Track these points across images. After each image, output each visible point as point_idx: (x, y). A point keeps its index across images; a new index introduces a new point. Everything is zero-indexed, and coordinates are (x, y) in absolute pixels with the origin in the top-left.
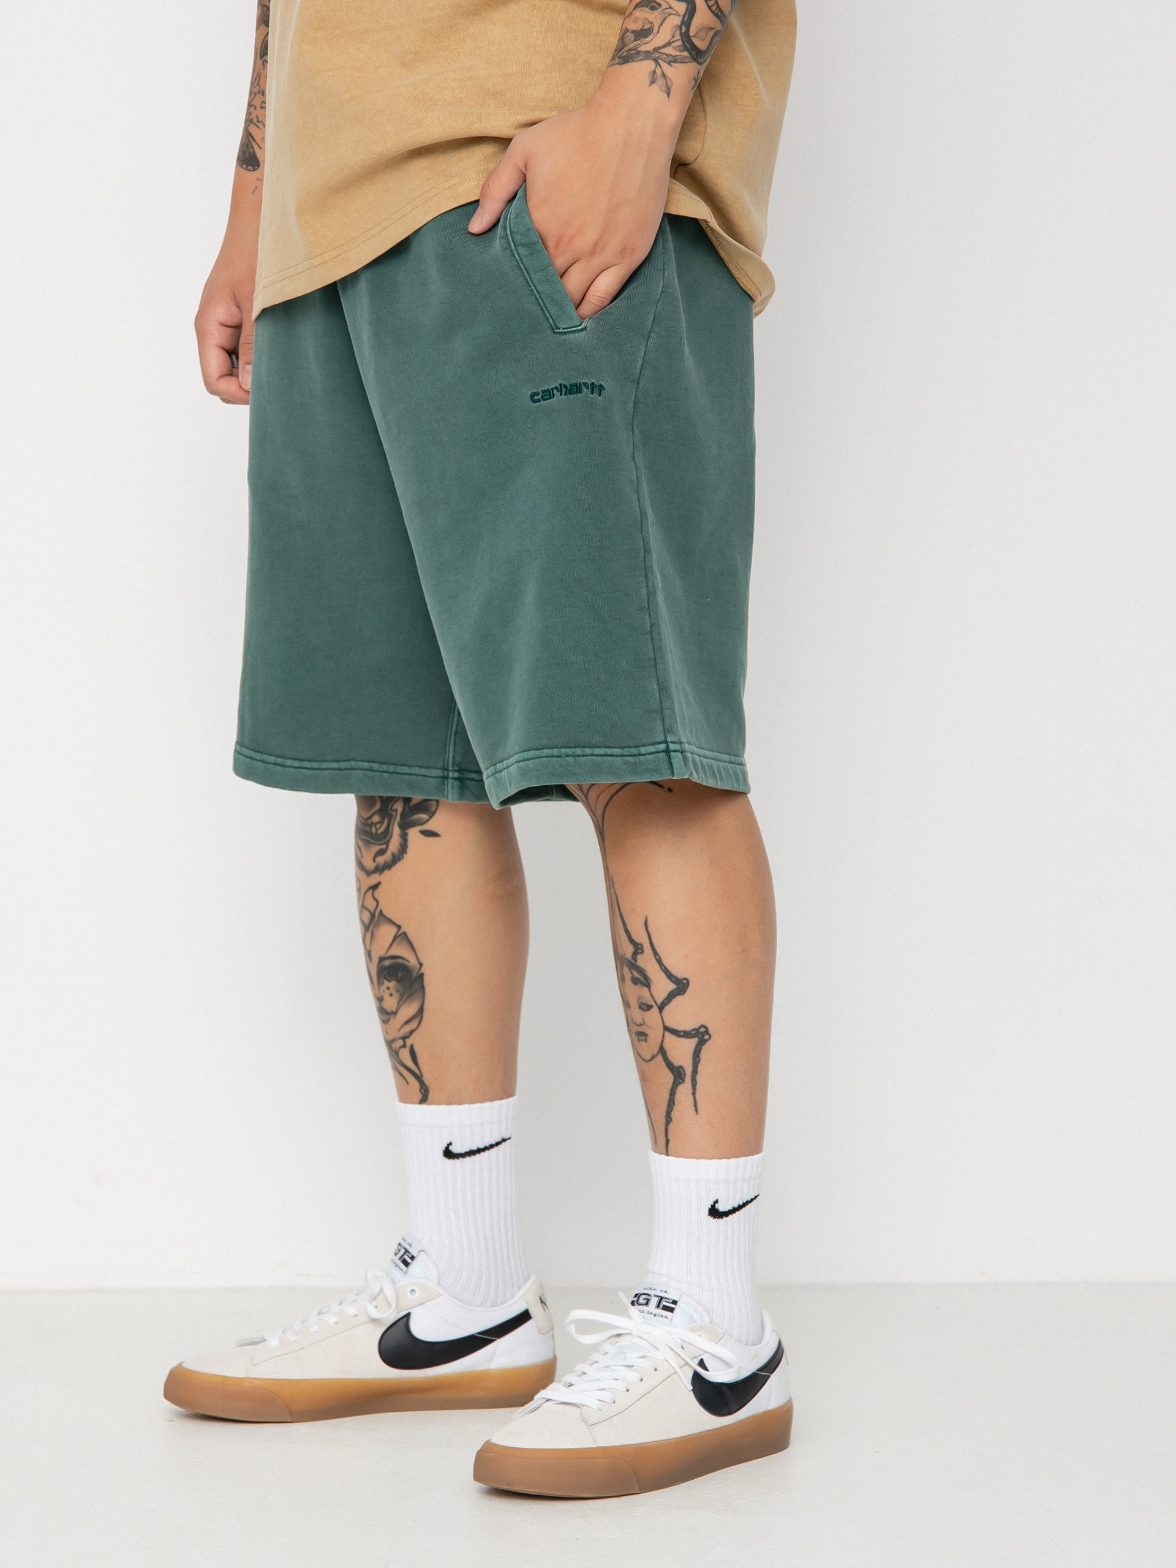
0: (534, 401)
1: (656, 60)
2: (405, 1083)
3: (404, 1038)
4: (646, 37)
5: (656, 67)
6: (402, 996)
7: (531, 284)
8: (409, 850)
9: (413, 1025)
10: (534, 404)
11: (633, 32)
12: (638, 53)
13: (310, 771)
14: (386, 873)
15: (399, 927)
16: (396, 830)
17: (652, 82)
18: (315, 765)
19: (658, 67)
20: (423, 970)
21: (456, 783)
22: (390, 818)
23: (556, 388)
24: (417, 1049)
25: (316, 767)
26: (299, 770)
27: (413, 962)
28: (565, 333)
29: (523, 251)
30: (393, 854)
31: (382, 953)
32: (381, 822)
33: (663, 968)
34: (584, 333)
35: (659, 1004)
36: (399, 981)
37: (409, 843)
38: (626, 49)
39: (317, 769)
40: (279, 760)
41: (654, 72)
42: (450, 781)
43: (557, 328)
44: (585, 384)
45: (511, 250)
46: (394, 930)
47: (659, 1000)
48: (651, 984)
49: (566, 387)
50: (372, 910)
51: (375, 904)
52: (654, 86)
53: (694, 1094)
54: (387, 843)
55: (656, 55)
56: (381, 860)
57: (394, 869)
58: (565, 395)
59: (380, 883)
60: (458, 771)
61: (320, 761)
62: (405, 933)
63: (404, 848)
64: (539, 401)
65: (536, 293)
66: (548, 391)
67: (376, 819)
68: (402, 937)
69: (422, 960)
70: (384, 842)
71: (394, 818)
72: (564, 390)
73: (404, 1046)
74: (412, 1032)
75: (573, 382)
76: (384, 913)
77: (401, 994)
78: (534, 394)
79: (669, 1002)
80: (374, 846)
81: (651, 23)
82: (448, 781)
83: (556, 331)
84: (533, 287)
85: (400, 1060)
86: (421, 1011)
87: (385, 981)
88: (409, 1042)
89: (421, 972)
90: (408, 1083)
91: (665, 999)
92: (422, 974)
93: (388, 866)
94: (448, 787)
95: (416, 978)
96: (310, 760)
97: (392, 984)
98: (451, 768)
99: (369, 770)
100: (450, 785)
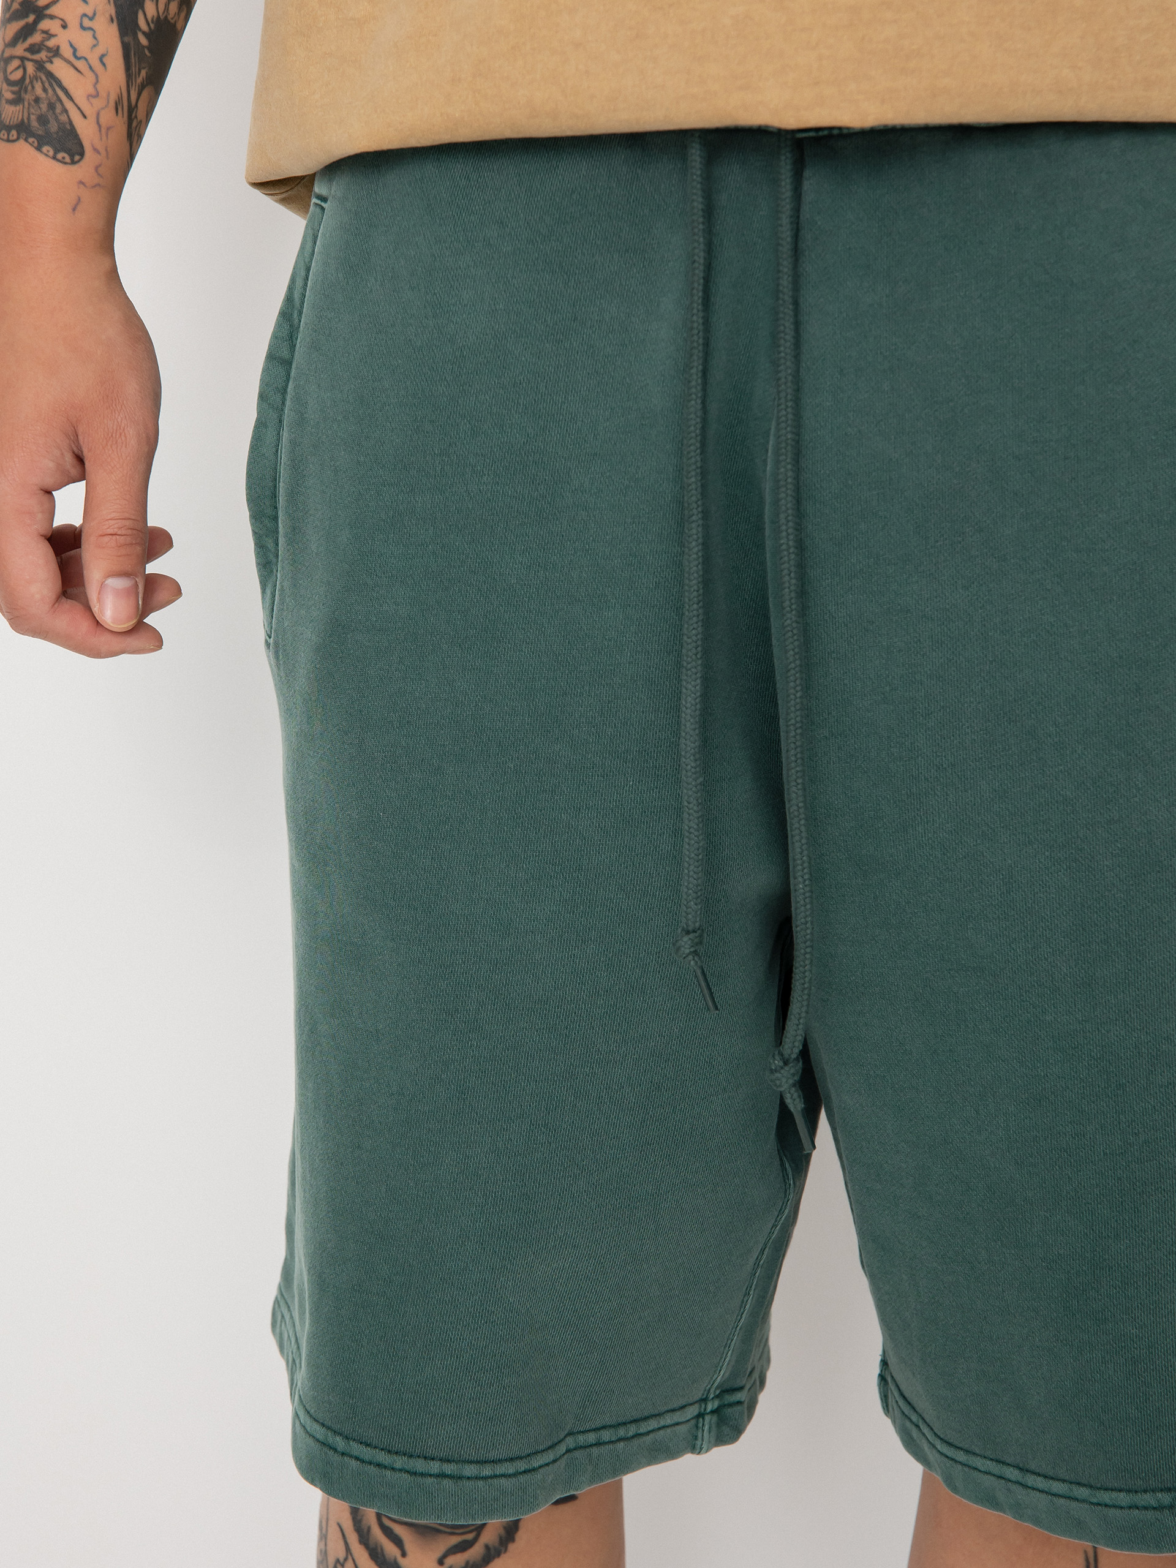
21: (715, 1418)
40: (449, 1469)
42: (707, 1418)
82: (703, 1419)
94: (703, 1431)
99: (595, 1445)
100: (706, 1428)
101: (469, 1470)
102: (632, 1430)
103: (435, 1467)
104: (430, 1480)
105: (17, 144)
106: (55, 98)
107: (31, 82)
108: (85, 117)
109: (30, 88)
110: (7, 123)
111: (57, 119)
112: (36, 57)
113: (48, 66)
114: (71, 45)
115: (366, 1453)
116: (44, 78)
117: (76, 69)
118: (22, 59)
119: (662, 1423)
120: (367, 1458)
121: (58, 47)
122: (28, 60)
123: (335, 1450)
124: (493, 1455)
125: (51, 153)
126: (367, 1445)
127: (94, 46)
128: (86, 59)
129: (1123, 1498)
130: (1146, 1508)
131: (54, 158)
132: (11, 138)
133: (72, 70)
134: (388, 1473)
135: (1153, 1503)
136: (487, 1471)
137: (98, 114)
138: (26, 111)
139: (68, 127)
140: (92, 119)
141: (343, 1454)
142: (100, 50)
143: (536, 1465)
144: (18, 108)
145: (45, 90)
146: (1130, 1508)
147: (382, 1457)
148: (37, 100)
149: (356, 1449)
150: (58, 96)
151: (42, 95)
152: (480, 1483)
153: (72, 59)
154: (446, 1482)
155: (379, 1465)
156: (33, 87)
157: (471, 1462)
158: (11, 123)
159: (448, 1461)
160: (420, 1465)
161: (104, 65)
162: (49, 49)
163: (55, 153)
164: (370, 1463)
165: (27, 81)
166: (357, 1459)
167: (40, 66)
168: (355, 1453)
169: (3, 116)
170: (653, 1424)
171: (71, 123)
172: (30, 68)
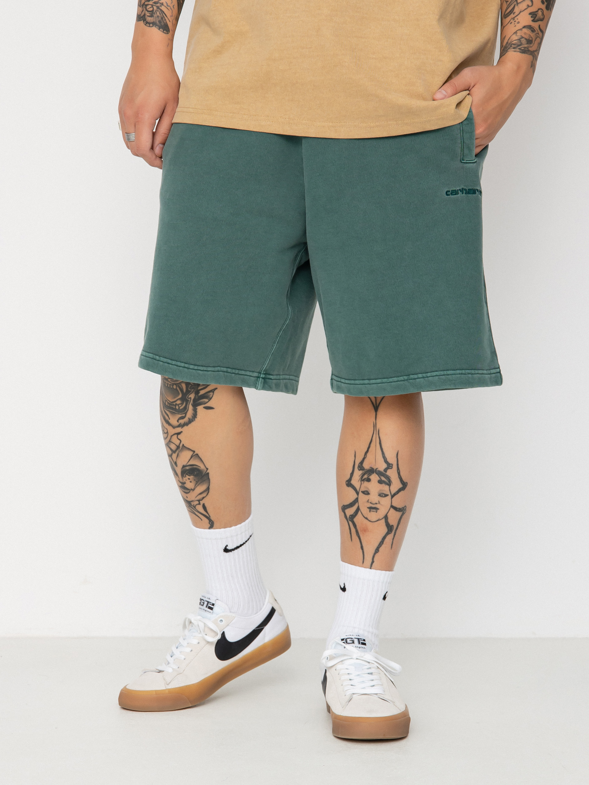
0: (447, 195)
1: (533, 57)
2: (200, 520)
3: (199, 501)
4: (531, 44)
6: (197, 482)
7: (462, 138)
8: (198, 416)
9: (204, 495)
10: (447, 197)
11: (526, 39)
12: (529, 50)
13: (202, 372)
14: (185, 427)
15: (194, 452)
16: (191, 408)
17: (531, 66)
18: (205, 368)
20: (208, 471)
21: (263, 380)
22: (187, 402)
23: (460, 190)
24: (206, 505)
25: (205, 370)
26: (196, 371)
27: (202, 467)
28: (467, 163)
30: (189, 418)
31: (185, 464)
32: (182, 404)
33: (400, 477)
34: (475, 164)
35: (392, 494)
36: (195, 476)
37: (198, 413)
39: (206, 371)
40: (186, 365)
41: (532, 62)
42: (261, 379)
44: (477, 190)
46: (191, 453)
47: (393, 493)
48: (392, 485)
50: (178, 445)
51: (179, 441)
53: (393, 539)
54: (186, 414)
55: (534, 54)
56: (182, 421)
57: (190, 425)
59: (182, 432)
60: (264, 374)
61: (207, 367)
62: (197, 454)
63: (195, 416)
64: (449, 195)
65: (462, 143)
66: (455, 190)
67: (179, 402)
68: (195, 455)
69: (207, 467)
70: (184, 413)
71: (189, 401)
72: (464, 191)
73: (199, 504)
74: (203, 498)
76: (185, 445)
77: (196, 482)
79: (397, 494)
80: (178, 415)
82: (259, 379)
83: (462, 161)
84: (462, 140)
85: (196, 509)
86: (208, 489)
87: (187, 476)
88: (202, 502)
89: (207, 472)
90: (202, 520)
91: (396, 492)
92: (208, 473)
93: (186, 424)
94: (259, 382)
95: (204, 475)
96: (202, 366)
97: (192, 477)
98: (262, 373)
99: (226, 372)
100: (260, 382)
101: (192, 367)
102: (237, 371)
103: (183, 365)
104: (181, 368)
105: (153, 27)
106: (163, 16)
107: (156, 12)
108: (170, 21)
109: (155, 13)
110: (149, 22)
111: (163, 21)
112: (157, 5)
113: (160, 7)
114: (166, 3)
115: (165, 360)
116: (160, 11)
117: (168, 9)
118: (152, 5)
119: (246, 374)
120: (165, 361)
121: (163, 3)
122: (154, 5)
123: (156, 360)
124: (198, 363)
125: (162, 31)
126: (165, 358)
127: (172, 3)
128: (170, 6)
129: (395, 379)
130: (401, 381)
131: (163, 32)
132: (150, 26)
133: (167, 9)
134: (171, 365)
135: (403, 379)
136: (196, 368)
137: (172, 21)
138: (155, 19)
139: (166, 24)
140: (171, 22)
141: (158, 361)
142: (173, 4)
143: (209, 370)
144: (152, 18)
145: (160, 14)
146: (397, 381)
147: (169, 361)
148: (158, 16)
149: (162, 359)
150: (164, 16)
151: (160, 15)
152: (194, 371)
153: (167, 6)
154: (186, 369)
155: (168, 363)
156: (156, 13)
157: (192, 365)
158: (150, 22)
159: (186, 363)
160: (179, 364)
161: (174, 8)
162: (160, 3)
163: (163, 31)
164: (166, 363)
165: (154, 11)
166: (162, 362)
167: (158, 7)
168: (162, 360)
169: (147, 19)
170: (243, 372)
171: (167, 23)
172: (155, 8)
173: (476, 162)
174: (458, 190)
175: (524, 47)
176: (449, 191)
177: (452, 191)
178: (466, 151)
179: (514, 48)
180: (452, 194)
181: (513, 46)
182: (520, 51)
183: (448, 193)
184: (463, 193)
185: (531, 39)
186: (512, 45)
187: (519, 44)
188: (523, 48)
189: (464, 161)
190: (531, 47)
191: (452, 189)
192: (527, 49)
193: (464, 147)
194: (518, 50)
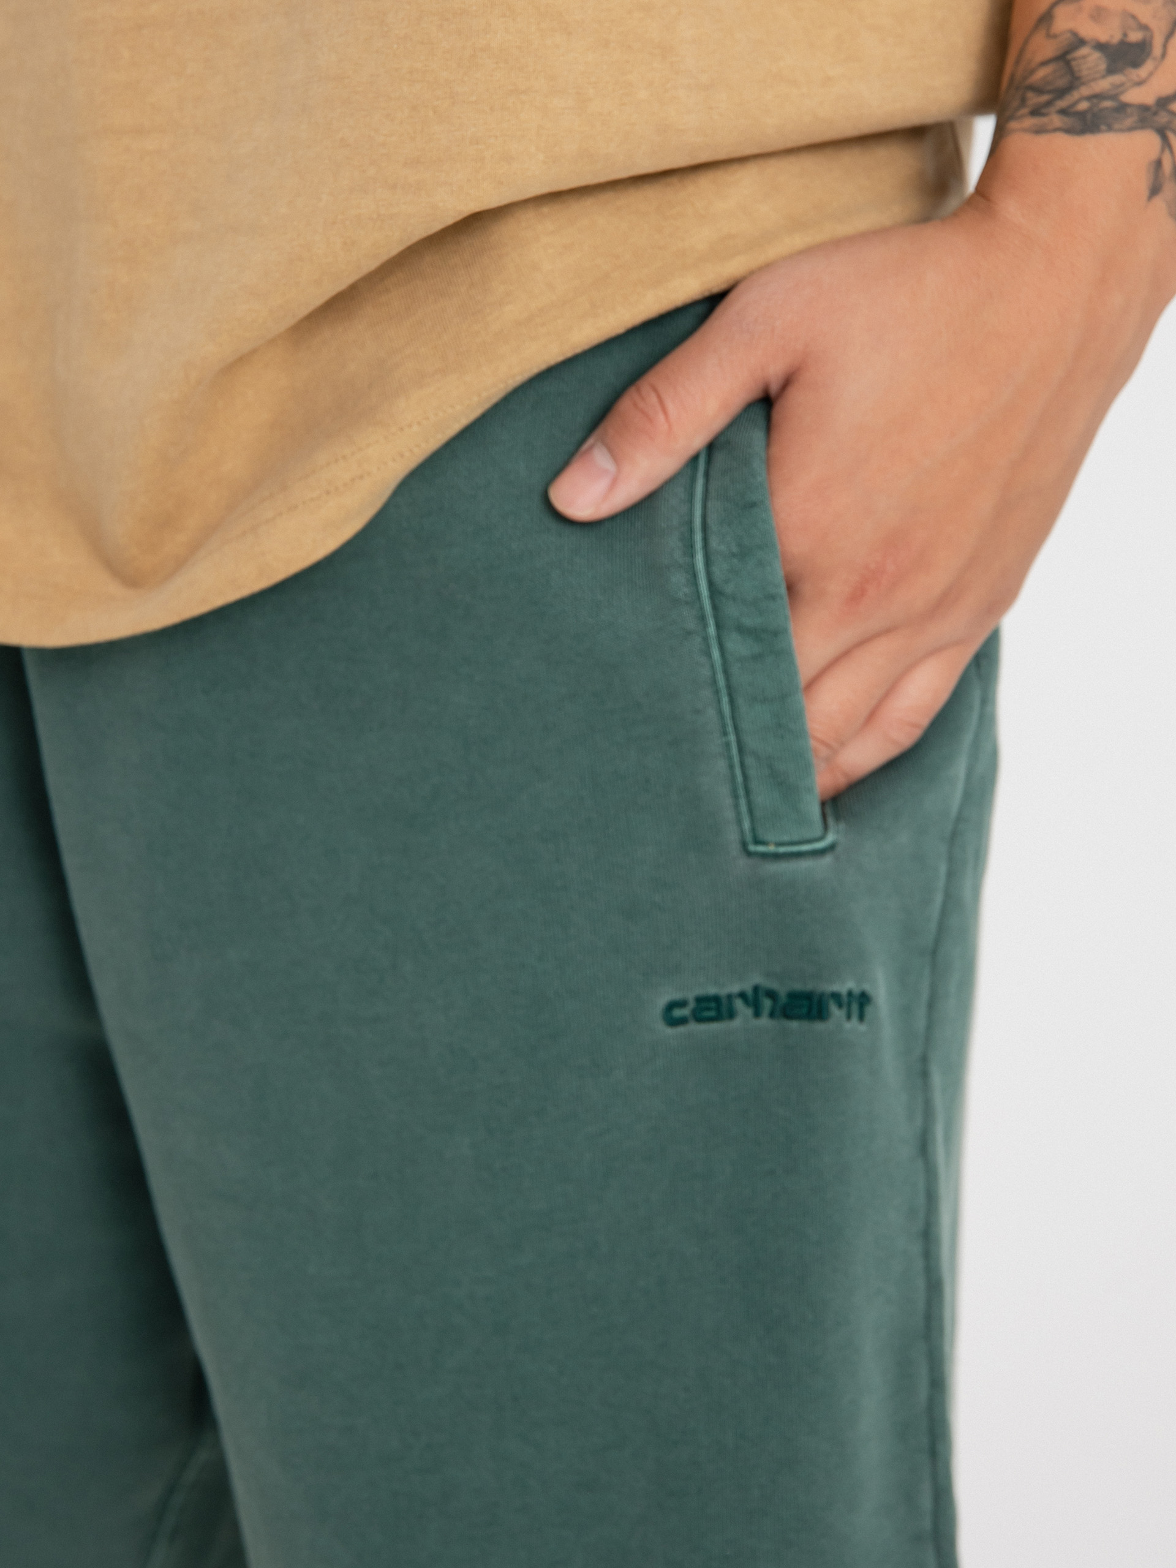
0: (673, 1022)
1: (1162, 132)
4: (1136, 64)
5: (1163, 151)
7: (730, 729)
10: (670, 1031)
11: (1101, 47)
12: (1122, 108)
17: (1155, 190)
19: (1167, 152)
23: (742, 995)
28: (777, 857)
29: (737, 645)
34: (828, 859)
38: (1085, 91)
41: (1159, 163)
43: (757, 842)
44: (836, 996)
45: (706, 639)
49: (772, 995)
52: (1159, 202)
55: (1163, 118)
58: (772, 1015)
64: (682, 1021)
65: (734, 751)
66: (716, 999)
72: (767, 1003)
75: (798, 986)
78: (672, 1006)
81: (1144, 28)
83: (752, 848)
84: (732, 738)
173: (832, 847)
174: (730, 997)
175: (1089, 98)
176: (682, 1004)
177: (699, 1000)
178: (764, 797)
179: (1036, 112)
180: (698, 1017)
181: (1034, 99)
182: (1068, 121)
183: (678, 1013)
184: (757, 1014)
185: (1135, 36)
186: (1030, 95)
187: (1062, 82)
188: (1083, 106)
189: (761, 849)
190: (1140, 83)
191: (700, 991)
192: (1107, 104)
193: (752, 773)
194: (1056, 120)
